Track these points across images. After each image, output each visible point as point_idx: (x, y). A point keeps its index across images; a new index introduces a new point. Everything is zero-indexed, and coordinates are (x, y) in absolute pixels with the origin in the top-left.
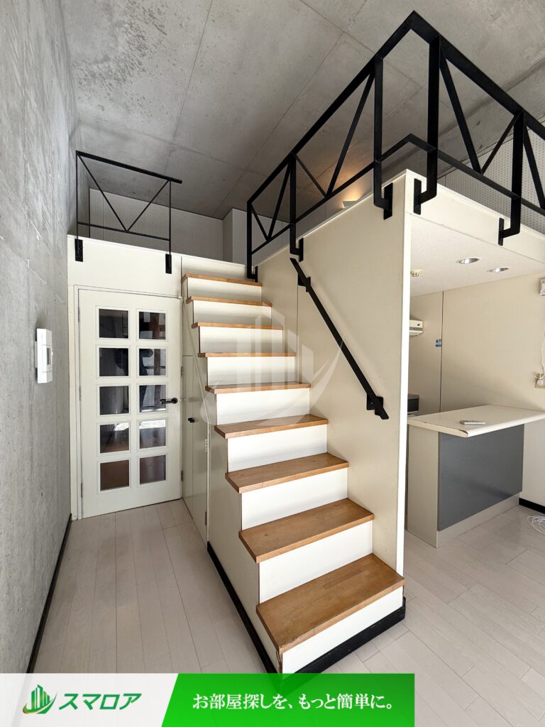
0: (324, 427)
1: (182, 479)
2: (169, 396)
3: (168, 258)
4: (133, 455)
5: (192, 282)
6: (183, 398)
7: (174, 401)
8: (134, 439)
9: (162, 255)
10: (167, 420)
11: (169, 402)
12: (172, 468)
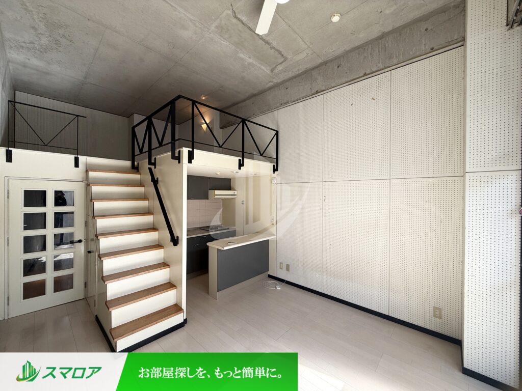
0: (162, 250)
1: (85, 287)
2: (76, 238)
3: (77, 160)
4: (49, 276)
5: (92, 174)
6: (86, 240)
7: (80, 241)
8: (50, 267)
9: (71, 157)
10: (74, 253)
11: (76, 242)
12: (78, 282)
